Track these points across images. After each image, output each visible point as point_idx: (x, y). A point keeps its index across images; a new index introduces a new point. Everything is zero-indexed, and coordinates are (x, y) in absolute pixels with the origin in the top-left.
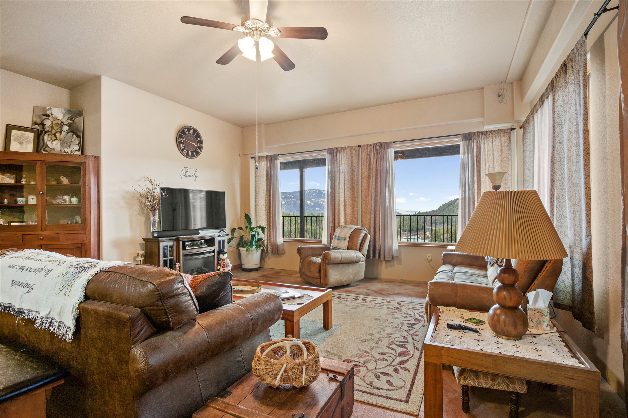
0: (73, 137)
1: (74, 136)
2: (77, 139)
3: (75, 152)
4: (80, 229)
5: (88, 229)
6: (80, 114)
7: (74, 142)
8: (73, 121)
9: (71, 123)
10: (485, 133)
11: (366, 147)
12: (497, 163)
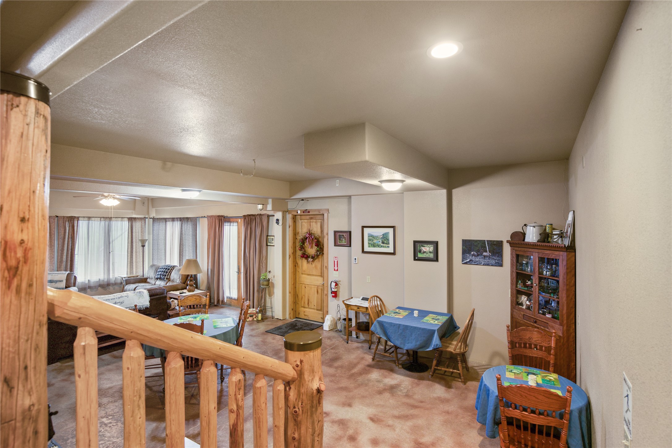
10: (135, 219)
11: (62, 218)
12: (140, 234)
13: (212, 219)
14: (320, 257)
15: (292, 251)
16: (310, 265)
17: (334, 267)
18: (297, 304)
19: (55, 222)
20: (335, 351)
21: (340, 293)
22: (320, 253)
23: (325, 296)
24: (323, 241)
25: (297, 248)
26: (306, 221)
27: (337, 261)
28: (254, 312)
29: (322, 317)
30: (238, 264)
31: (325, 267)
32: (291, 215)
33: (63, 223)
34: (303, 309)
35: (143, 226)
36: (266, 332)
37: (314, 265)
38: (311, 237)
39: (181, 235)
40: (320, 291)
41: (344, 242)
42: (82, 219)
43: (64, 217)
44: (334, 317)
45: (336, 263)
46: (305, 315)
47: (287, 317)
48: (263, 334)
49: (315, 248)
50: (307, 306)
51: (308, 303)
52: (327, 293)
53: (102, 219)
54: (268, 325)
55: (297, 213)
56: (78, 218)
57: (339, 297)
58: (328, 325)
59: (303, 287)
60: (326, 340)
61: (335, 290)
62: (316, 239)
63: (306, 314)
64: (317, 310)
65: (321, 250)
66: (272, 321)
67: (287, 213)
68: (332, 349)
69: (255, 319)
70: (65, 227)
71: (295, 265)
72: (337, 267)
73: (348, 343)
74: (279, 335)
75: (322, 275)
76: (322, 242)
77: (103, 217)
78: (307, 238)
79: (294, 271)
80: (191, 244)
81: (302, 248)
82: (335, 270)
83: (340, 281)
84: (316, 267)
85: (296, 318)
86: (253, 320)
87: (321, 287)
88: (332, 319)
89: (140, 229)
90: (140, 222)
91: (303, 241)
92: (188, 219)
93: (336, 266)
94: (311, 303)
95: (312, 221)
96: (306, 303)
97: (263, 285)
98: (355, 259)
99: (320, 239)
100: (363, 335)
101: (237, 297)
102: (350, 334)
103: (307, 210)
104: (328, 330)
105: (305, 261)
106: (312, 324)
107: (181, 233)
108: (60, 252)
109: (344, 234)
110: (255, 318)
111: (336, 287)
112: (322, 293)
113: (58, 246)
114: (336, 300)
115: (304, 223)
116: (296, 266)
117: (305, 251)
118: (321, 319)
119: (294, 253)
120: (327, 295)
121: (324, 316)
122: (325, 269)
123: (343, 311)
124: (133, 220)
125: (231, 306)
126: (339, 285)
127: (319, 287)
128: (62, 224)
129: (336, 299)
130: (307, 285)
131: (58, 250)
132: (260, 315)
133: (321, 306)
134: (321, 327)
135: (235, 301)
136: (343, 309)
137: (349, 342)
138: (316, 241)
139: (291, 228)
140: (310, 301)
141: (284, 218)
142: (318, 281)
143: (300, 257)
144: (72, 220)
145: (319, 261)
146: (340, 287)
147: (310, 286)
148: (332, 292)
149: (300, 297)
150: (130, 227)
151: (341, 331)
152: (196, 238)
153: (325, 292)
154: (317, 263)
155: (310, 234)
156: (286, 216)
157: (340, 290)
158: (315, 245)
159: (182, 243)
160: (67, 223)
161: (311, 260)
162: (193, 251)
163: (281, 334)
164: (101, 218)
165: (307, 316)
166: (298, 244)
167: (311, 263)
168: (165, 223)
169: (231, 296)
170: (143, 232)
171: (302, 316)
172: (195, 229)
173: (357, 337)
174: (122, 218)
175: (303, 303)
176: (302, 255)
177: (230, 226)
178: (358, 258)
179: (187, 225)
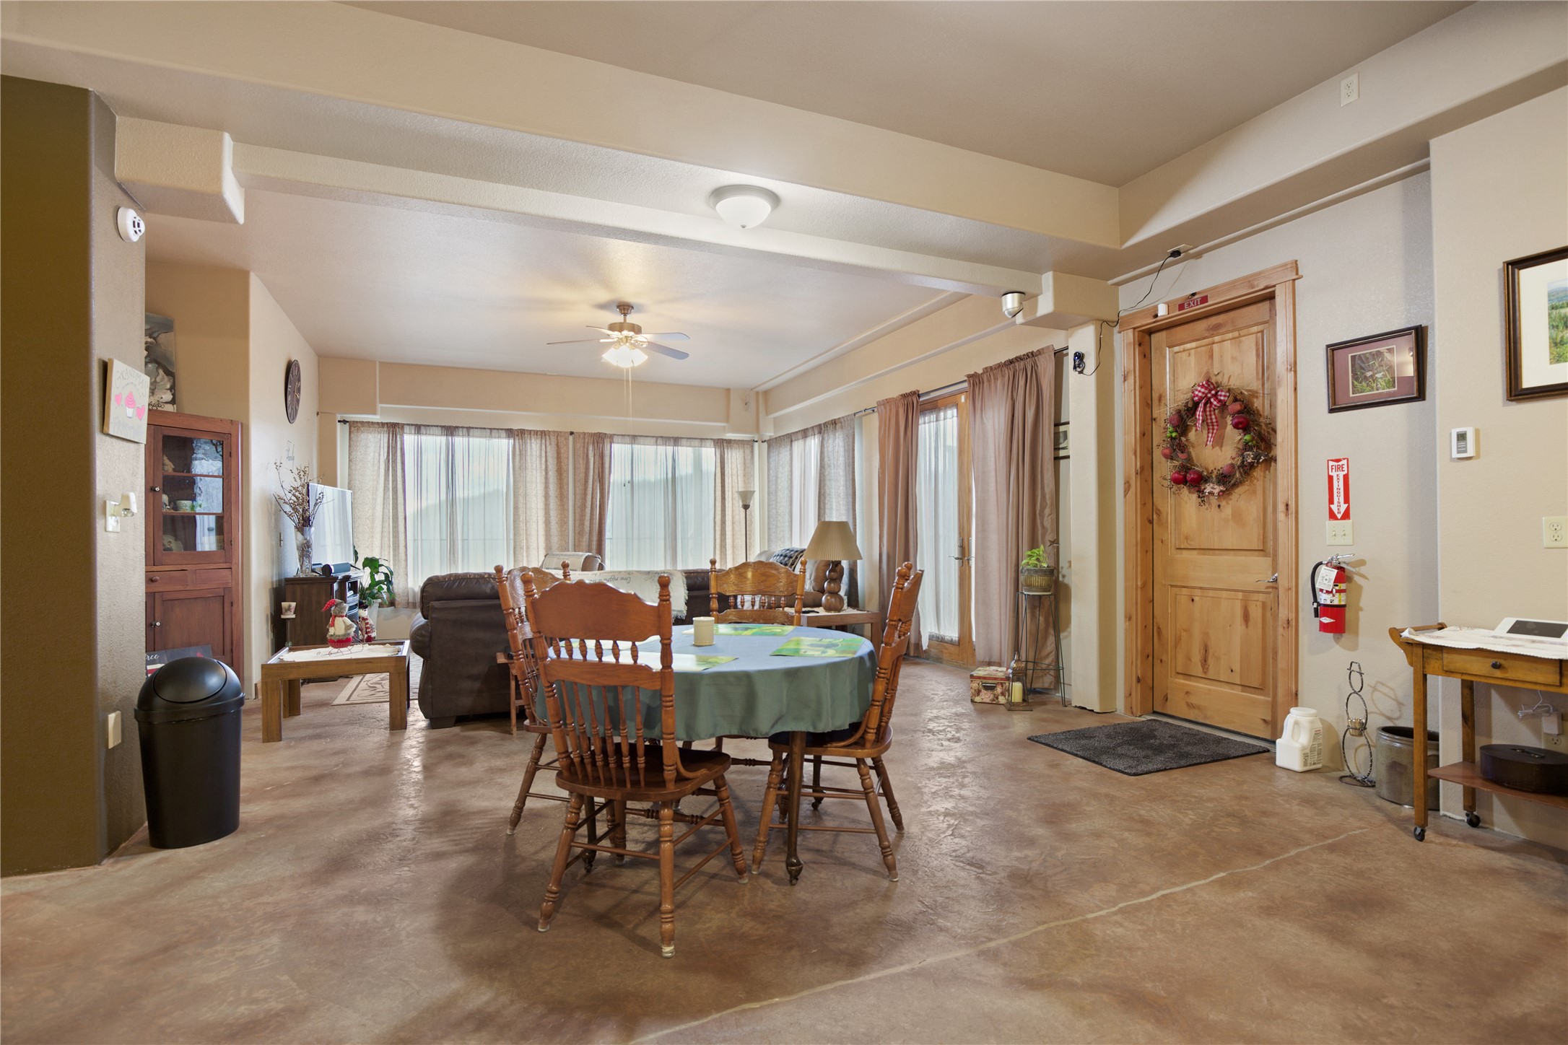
0: (158, 374)
1: (161, 371)
2: (166, 378)
3: (166, 405)
4: (221, 561)
5: (234, 561)
6: (167, 326)
7: (162, 383)
8: (155, 339)
9: (151, 343)
10: (729, 442)
11: (582, 436)
12: (741, 479)
13: (888, 408)
14: (1258, 473)
15: (1134, 464)
16: (1211, 513)
17: (1331, 501)
18: (1157, 663)
19: (567, 445)
20: (1349, 860)
21: (1361, 614)
22: (1257, 457)
23: (1280, 630)
24: (1273, 405)
25: (1157, 454)
26: (1194, 345)
27: (1346, 478)
28: (1000, 675)
29: (1268, 718)
30: (960, 533)
31: (1281, 507)
32: (1130, 332)
33: (584, 447)
34: (1181, 681)
35: (748, 462)
36: (1029, 739)
37: (1228, 510)
38: (1215, 396)
39: (821, 470)
40: (1256, 612)
41: (1382, 383)
42: (619, 439)
43: (584, 434)
44: (1331, 719)
45: (1338, 485)
46: (1190, 706)
47: (1120, 705)
48: (1018, 743)
49: (1234, 437)
50: (1198, 671)
51: (1205, 661)
52: (1292, 616)
53: (659, 440)
54: (1044, 720)
55: (1156, 316)
56: (611, 437)
57: (1356, 632)
58: (1297, 745)
59: (1184, 600)
60: (1295, 808)
61: (1337, 600)
62: (1236, 400)
63: (1193, 700)
64: (1245, 687)
65: (1263, 445)
66: (1063, 712)
67: (1116, 329)
68: (1332, 848)
69: (1002, 700)
70: (587, 456)
71: (1149, 517)
72: (1347, 500)
73: (1421, 837)
74: (1076, 755)
75: (1266, 548)
76: (1267, 412)
77: (661, 437)
78: (1196, 405)
79: (1143, 539)
80: (842, 490)
81: (1178, 446)
82: (1332, 516)
83: (1362, 563)
84: (1238, 517)
85: (1155, 713)
86: (995, 702)
87: (1261, 597)
88: (1319, 726)
89: (740, 467)
90: (741, 452)
91: (1183, 420)
92: (834, 422)
93: (1339, 497)
94: (1218, 659)
95: (1217, 339)
96: (1197, 658)
97: (1030, 587)
98: (1462, 437)
99: (1257, 404)
100: (1514, 813)
101: (957, 635)
102: (1431, 801)
103: (1193, 295)
104: (1297, 765)
105: (1189, 499)
106: (1219, 741)
107: (821, 464)
108: (578, 510)
109: (1382, 349)
110: (1003, 694)
111: (1342, 586)
112: (1270, 622)
113: (575, 498)
114: (1337, 647)
115: (1184, 355)
116: (1151, 522)
117: (1189, 459)
118: (1262, 725)
119: (1146, 470)
120: (1292, 625)
121: (1280, 711)
122: (1281, 516)
123: (1377, 695)
124: (725, 444)
125: (941, 663)
126: (1356, 578)
127: (1255, 597)
128: (582, 449)
129: (1337, 640)
130: (1198, 592)
131: (575, 507)
132: (1017, 687)
133: (1264, 674)
134: (1264, 751)
135: (952, 649)
136: (1380, 687)
137: (1429, 834)
138: (1237, 407)
139: (1131, 380)
140: (1211, 651)
141: (1101, 344)
142: (1255, 571)
143: (1168, 483)
144: (600, 440)
145: (1255, 492)
146: (1360, 588)
147: (1211, 593)
148: (1321, 610)
149: (1169, 634)
150: (719, 461)
151: (1367, 783)
152: (853, 472)
153: (1283, 613)
154: (1245, 501)
155: (1211, 386)
156: (1111, 341)
157: (1363, 603)
158: (1236, 426)
159: (822, 491)
160: (591, 448)
161: (1217, 489)
162: (848, 510)
163: (1086, 755)
164: (657, 438)
165: (1199, 708)
166: (1161, 433)
167: (1214, 500)
168: (789, 447)
169: (942, 633)
170: (748, 475)
171: (1177, 707)
172: (851, 447)
173: (1474, 822)
174: (701, 439)
175: (1180, 657)
176: (1178, 472)
177: (937, 420)
178: (1477, 432)
179: (834, 441)
